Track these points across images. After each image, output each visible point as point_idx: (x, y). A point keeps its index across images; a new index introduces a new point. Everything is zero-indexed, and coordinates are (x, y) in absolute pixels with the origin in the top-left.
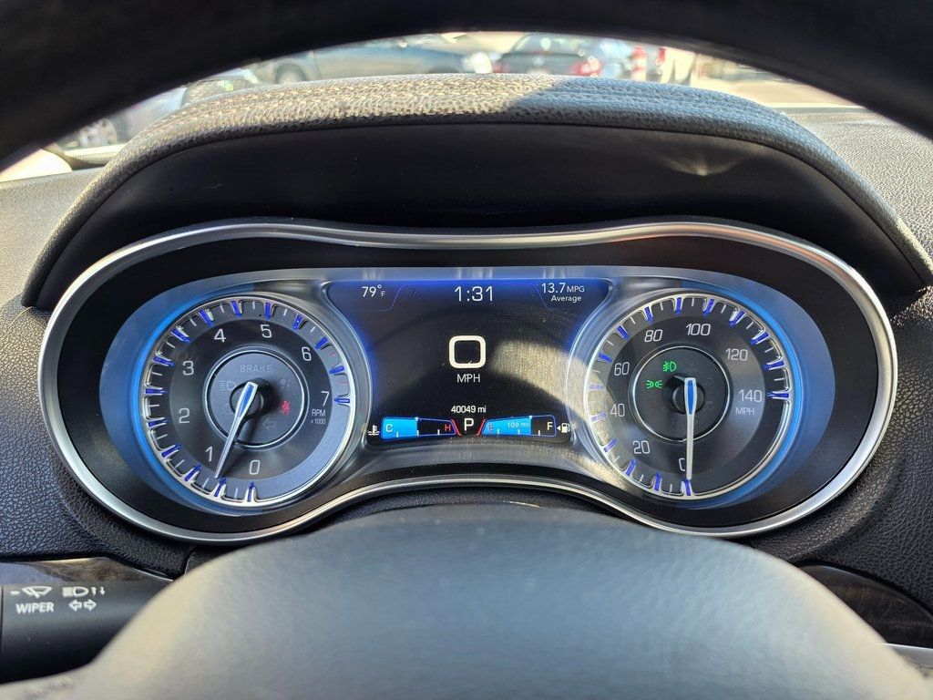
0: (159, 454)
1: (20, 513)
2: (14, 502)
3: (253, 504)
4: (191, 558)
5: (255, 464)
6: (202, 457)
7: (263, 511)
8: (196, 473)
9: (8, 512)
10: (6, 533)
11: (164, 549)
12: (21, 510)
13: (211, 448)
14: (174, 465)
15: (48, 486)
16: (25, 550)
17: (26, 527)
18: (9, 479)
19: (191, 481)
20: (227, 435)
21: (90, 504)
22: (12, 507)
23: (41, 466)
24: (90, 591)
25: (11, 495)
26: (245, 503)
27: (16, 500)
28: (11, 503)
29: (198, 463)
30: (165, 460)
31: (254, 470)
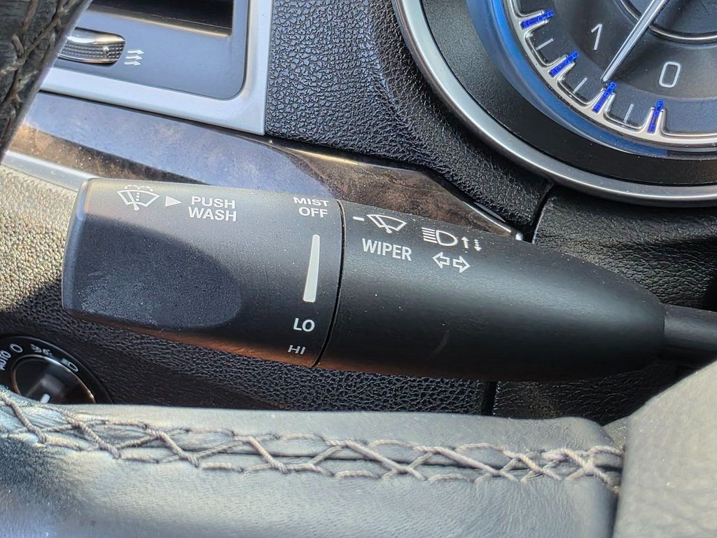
0: (517, 22)
1: (318, 80)
2: (311, 62)
3: (656, 136)
4: (549, 206)
5: (672, 70)
6: (584, 41)
7: (669, 153)
8: (571, 66)
9: (300, 74)
10: (295, 105)
11: (511, 181)
12: (320, 75)
13: (600, 26)
14: (536, 46)
15: (362, 46)
16: (317, 136)
17: (322, 102)
18: (308, 24)
19: (560, 77)
20: (639, 14)
21: (417, 87)
22: (308, 67)
23: (355, 13)
24: (461, 242)
25: (308, 50)
26: (642, 133)
27: (314, 58)
28: (306, 62)
29: (576, 50)
30: (525, 34)
31: (668, 79)
